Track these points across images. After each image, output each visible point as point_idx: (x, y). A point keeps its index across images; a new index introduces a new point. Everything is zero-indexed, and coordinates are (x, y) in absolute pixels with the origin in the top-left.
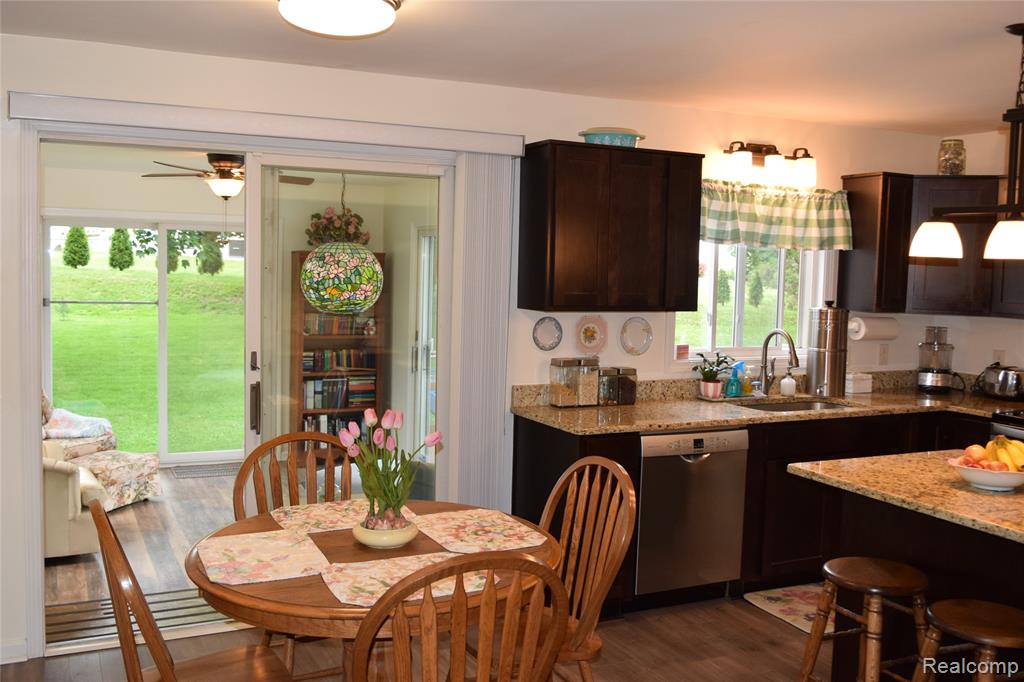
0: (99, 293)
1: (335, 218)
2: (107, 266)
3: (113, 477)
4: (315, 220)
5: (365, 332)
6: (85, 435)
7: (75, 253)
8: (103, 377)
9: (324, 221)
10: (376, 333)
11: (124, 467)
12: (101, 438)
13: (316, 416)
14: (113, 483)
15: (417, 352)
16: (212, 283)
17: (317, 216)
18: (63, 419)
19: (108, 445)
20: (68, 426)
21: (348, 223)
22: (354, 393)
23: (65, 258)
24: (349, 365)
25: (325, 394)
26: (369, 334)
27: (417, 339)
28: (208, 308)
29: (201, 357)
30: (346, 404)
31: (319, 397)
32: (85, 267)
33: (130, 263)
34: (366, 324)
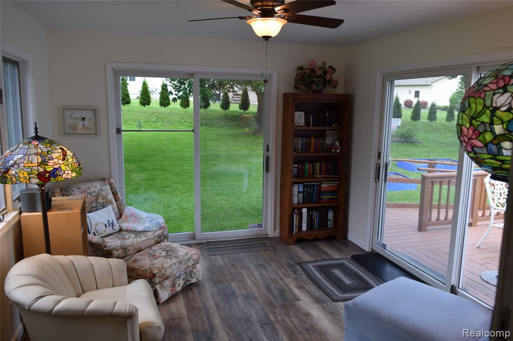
0: (155, 118)
1: (317, 68)
2: (158, 106)
3: (168, 274)
4: (299, 71)
5: (333, 151)
6: (146, 229)
7: (144, 99)
8: (158, 163)
9: (309, 71)
10: (341, 151)
11: (175, 264)
12: (157, 233)
13: (300, 210)
14: (167, 278)
15: (379, 167)
16: (205, 113)
17: (301, 68)
18: (132, 215)
19: (163, 237)
20: (135, 221)
21: (325, 72)
22: (325, 192)
23: (140, 102)
24: (321, 174)
25: (306, 193)
26: (336, 152)
27: (379, 157)
28: (204, 125)
29: (205, 151)
30: (319, 200)
31: (301, 195)
32: (149, 106)
33: (168, 104)
34: (333, 144)
